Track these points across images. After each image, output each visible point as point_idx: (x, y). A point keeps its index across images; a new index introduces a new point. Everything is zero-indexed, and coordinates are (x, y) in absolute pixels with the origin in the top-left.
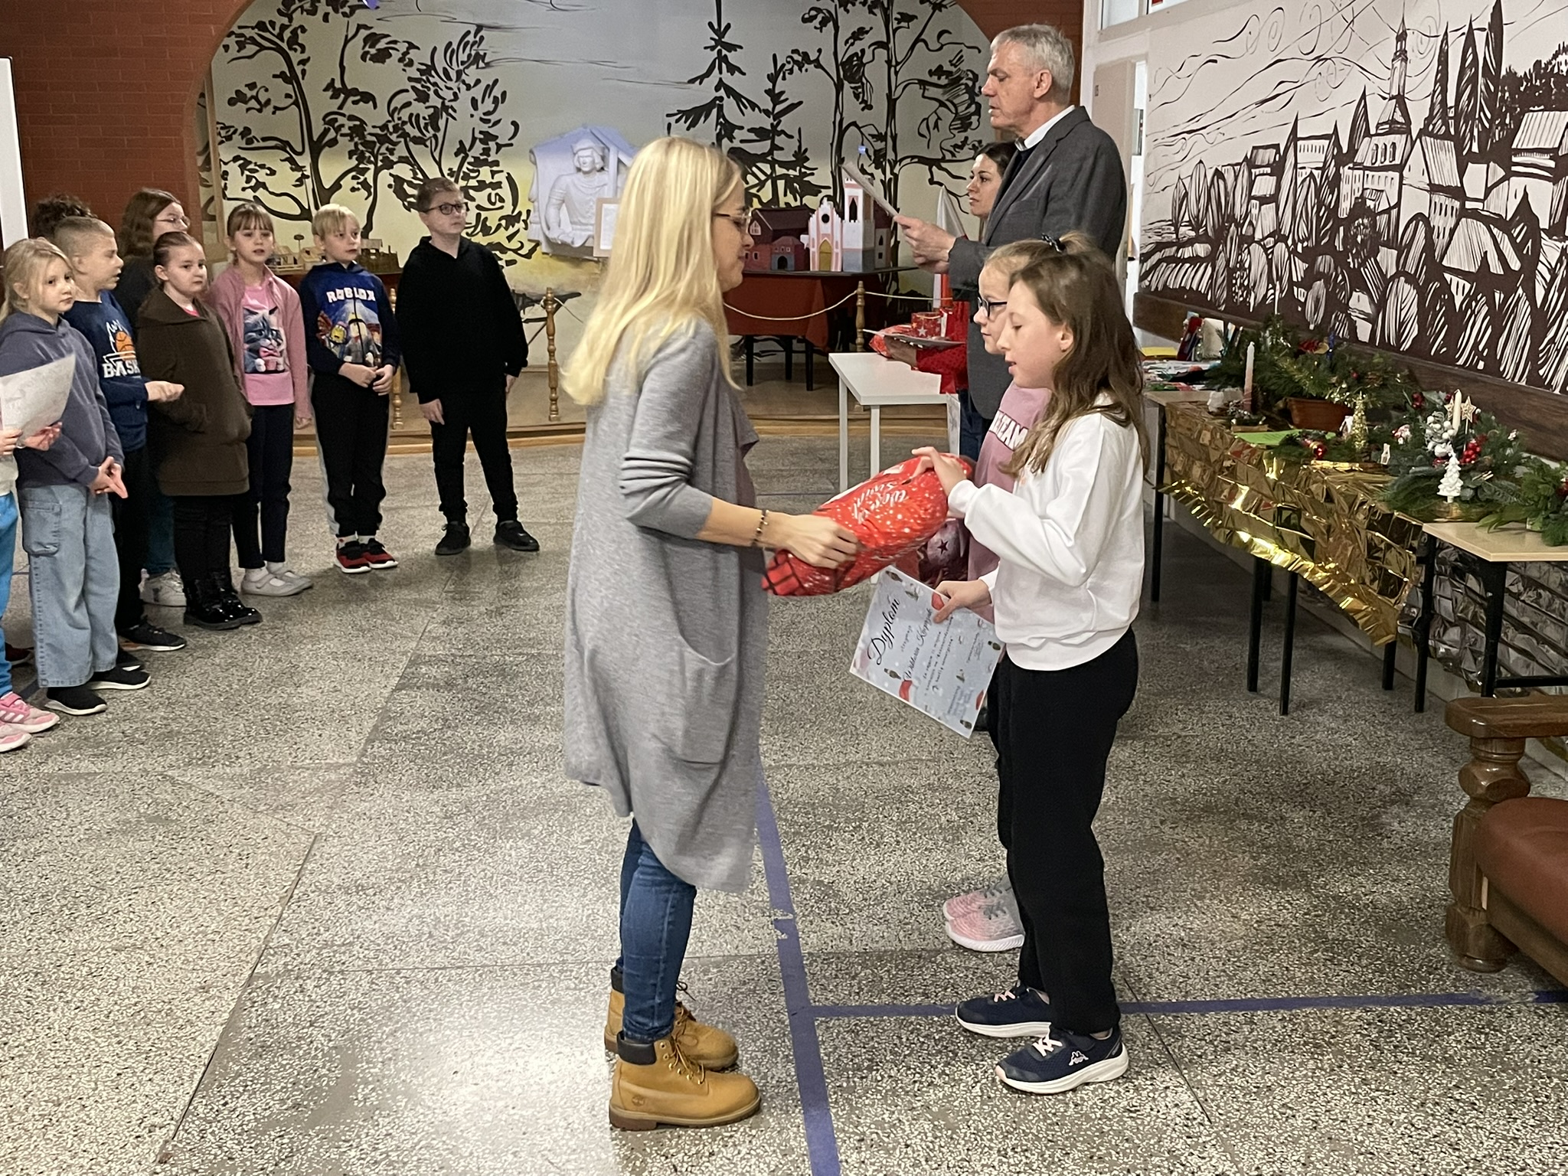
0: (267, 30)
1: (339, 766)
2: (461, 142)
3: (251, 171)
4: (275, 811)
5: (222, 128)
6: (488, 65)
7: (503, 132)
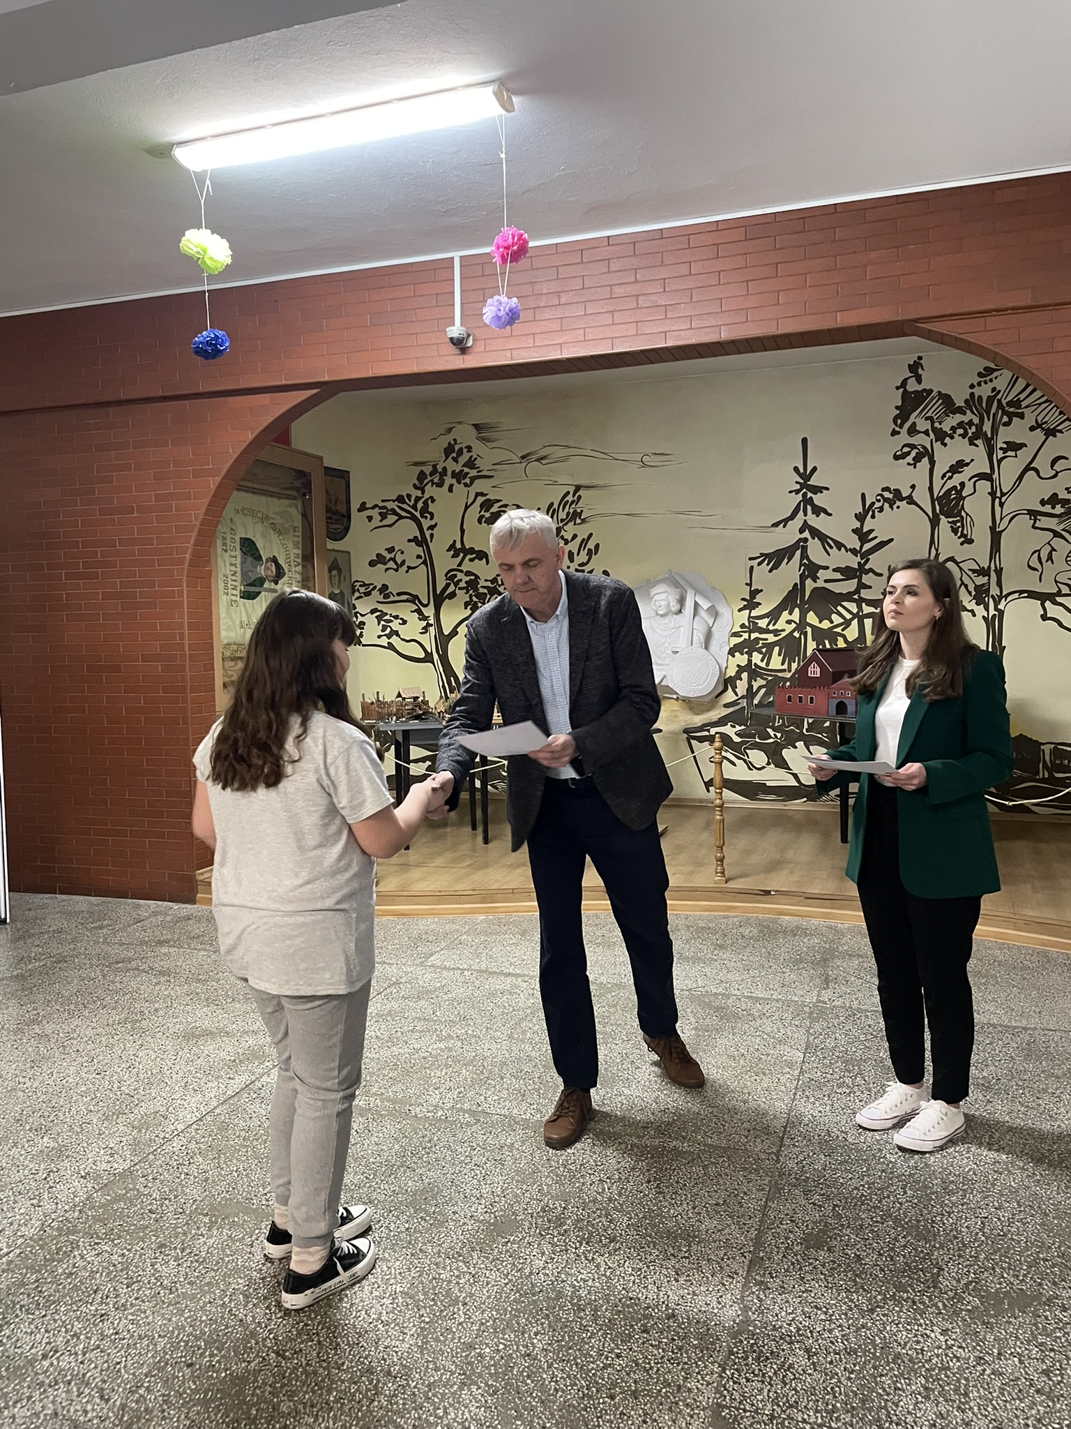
0: (404, 502)
3: (387, 621)
5: (360, 586)
6: (584, 521)
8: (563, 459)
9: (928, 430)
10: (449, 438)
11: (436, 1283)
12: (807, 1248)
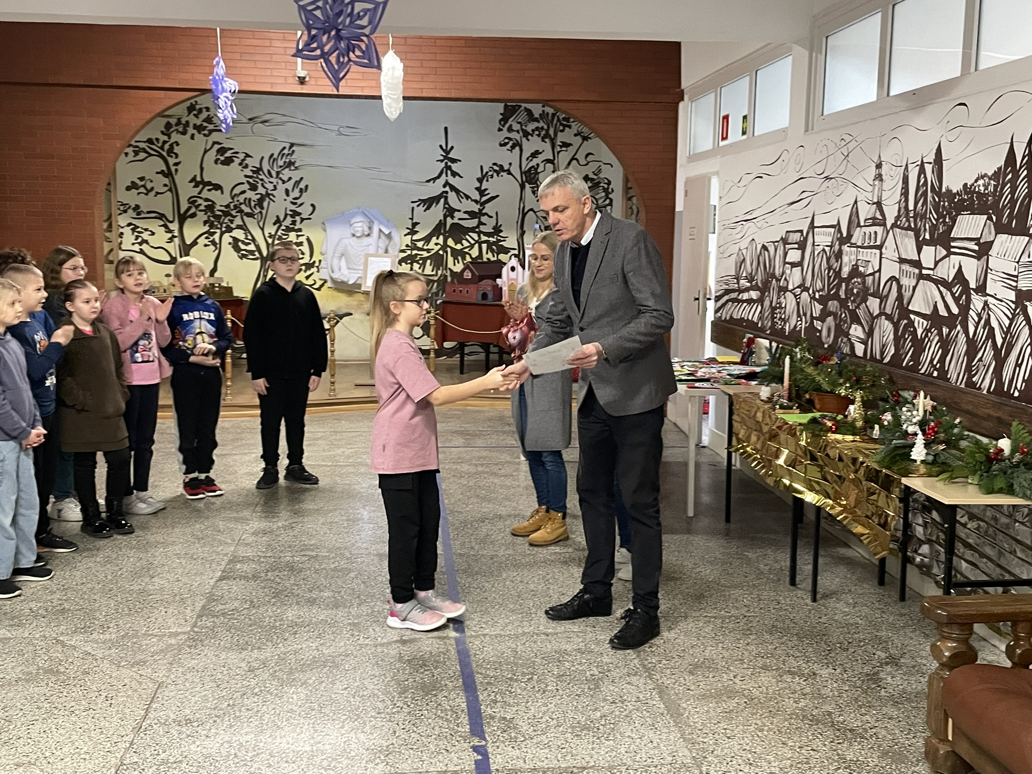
0: (153, 144)
1: (177, 634)
2: (277, 216)
3: (138, 232)
4: (132, 666)
5: (121, 205)
6: (296, 168)
7: (305, 210)
8: (281, 124)
9: (518, 130)
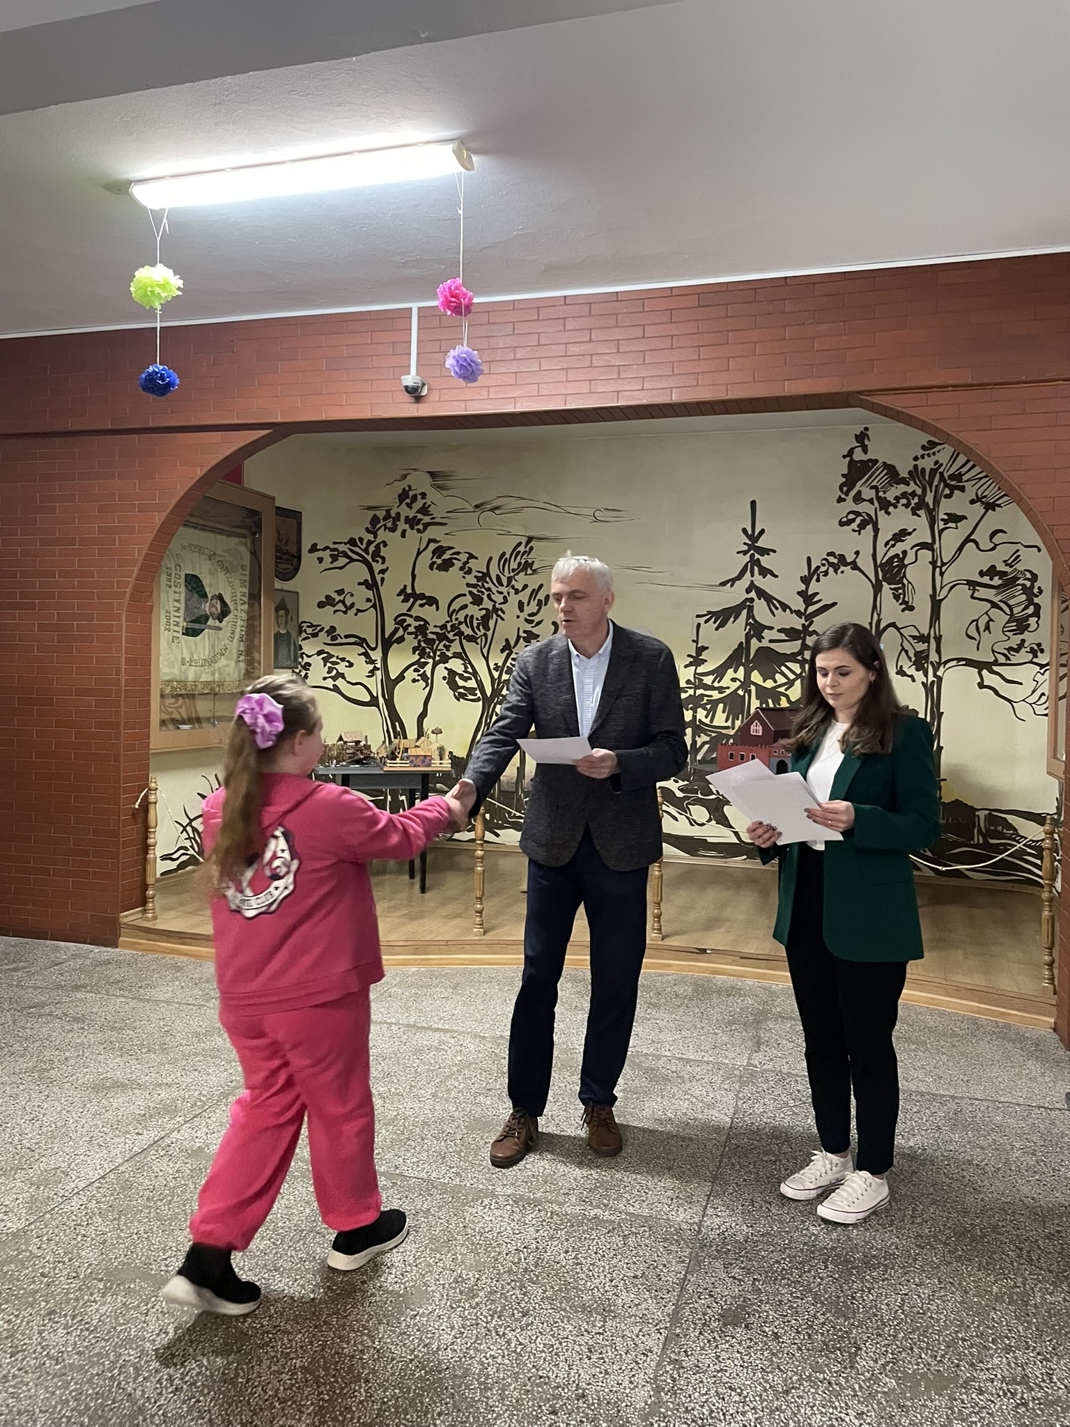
0: (357, 545)
2: (507, 640)
6: (535, 572)
7: (545, 631)
8: (517, 510)
9: (872, 499)
10: (404, 484)
11: (339, 1358)
12: (725, 1325)
